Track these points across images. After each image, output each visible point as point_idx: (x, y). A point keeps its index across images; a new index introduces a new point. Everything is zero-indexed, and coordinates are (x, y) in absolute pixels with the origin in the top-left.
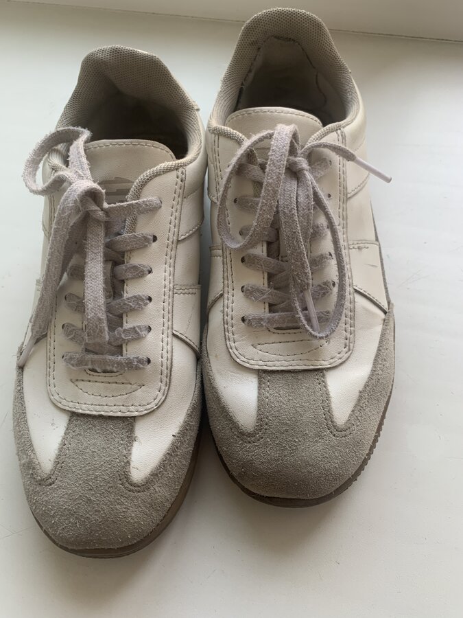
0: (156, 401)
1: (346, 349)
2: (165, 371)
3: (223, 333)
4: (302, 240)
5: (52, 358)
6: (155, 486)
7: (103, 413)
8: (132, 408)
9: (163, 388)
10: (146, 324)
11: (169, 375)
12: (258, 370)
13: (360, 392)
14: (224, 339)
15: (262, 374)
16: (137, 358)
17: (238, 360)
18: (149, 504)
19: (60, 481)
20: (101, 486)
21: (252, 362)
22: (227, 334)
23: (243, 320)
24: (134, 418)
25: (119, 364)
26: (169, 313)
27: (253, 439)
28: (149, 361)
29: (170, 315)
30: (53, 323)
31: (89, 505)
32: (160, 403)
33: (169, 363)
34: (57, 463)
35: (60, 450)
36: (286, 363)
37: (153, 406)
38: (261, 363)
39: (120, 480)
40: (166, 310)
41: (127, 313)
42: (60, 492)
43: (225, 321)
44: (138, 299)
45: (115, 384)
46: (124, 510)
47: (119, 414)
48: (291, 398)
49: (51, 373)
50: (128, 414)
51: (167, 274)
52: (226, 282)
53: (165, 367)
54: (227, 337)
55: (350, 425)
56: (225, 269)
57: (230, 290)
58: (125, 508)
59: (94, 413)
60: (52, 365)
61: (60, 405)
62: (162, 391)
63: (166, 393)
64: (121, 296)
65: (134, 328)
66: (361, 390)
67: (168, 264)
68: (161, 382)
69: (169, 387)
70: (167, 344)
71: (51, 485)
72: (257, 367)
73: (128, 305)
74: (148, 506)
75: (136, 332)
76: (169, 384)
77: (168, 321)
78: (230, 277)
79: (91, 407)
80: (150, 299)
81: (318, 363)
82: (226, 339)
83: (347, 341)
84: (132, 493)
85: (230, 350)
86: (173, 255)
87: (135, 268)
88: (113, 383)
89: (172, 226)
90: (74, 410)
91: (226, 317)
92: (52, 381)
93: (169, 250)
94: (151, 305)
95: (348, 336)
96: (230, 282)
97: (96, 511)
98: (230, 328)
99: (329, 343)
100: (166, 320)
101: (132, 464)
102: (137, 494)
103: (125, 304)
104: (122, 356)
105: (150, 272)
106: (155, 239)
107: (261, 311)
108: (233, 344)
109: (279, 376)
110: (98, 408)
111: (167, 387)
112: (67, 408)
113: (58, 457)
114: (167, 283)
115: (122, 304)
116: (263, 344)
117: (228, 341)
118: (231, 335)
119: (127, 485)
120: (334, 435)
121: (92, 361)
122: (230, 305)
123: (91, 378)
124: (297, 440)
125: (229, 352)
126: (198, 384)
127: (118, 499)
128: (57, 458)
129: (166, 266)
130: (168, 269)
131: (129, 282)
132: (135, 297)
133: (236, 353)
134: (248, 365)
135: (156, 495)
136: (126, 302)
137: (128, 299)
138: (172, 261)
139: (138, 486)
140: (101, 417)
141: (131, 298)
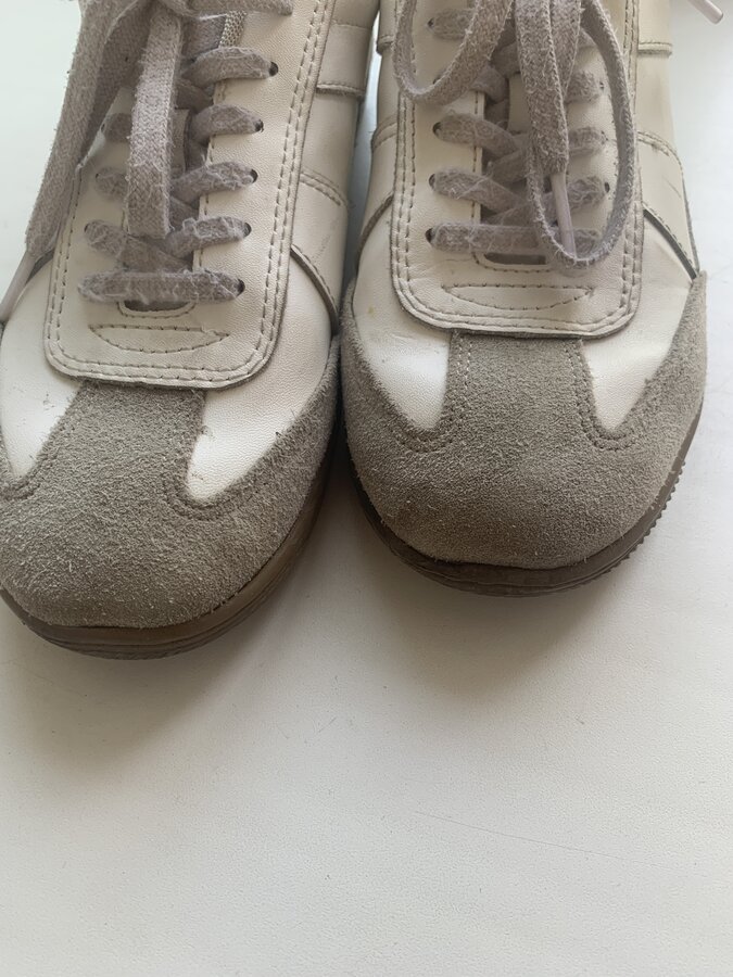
0: (249, 366)
1: (623, 309)
2: (271, 311)
3: (388, 260)
4: (556, 69)
5: (60, 287)
6: (234, 515)
7: (144, 380)
8: (200, 373)
9: (265, 341)
10: (244, 220)
11: (278, 319)
12: (451, 332)
13: (647, 382)
14: (388, 272)
15: (459, 338)
16: (219, 275)
17: (413, 311)
18: (219, 545)
19: (46, 488)
20: (125, 499)
21: (440, 315)
22: (395, 263)
23: (429, 236)
24: (205, 392)
25: (185, 284)
26: (287, 209)
27: (432, 444)
28: (241, 287)
29: (289, 214)
30: (68, 225)
31: (96, 533)
32: (256, 370)
33: (280, 296)
34: (44, 456)
35: (53, 436)
36: (508, 321)
37: (243, 372)
38: (458, 317)
39: (165, 492)
40: (283, 202)
41: (207, 194)
42: (44, 509)
43: (394, 237)
44: (230, 168)
45: (172, 331)
46: (167, 548)
47: (176, 383)
48: (513, 374)
49: (55, 316)
50: (192, 383)
51: (290, 140)
52: (401, 171)
53: (271, 302)
54: (395, 268)
55: (628, 431)
56: (401, 149)
57: (408, 184)
58: (170, 545)
59: (127, 379)
60: (58, 300)
61: (63, 369)
62: (262, 348)
63: (269, 352)
64: (199, 163)
65: (219, 220)
66: (649, 378)
67: (294, 123)
68: (262, 331)
69: (277, 342)
70: (279, 263)
71: (26, 496)
72: (449, 325)
73: (212, 177)
74: (216, 548)
75: (223, 228)
76: (277, 338)
77: (285, 223)
78: (409, 162)
79: (123, 370)
80: (254, 174)
81: (569, 326)
82: (392, 273)
83: (626, 296)
84: (186, 518)
85: (400, 293)
86: (305, 110)
87: (232, 112)
88: (170, 328)
89: (308, 55)
90: (89, 374)
91: (395, 232)
92: (54, 329)
93: (298, 98)
94: (253, 187)
95: (629, 286)
96: (409, 170)
97: (110, 544)
98: (402, 252)
99: (592, 295)
100: (280, 220)
101: (192, 470)
102: (194, 522)
103: (206, 176)
104: (191, 270)
105: (259, 127)
106: (273, 70)
107: (466, 218)
108: (405, 282)
109: (490, 344)
110: (135, 370)
111: (273, 343)
112: (76, 374)
113: (47, 446)
114: (289, 154)
115: (200, 176)
116: (463, 286)
117: (395, 277)
118: (402, 265)
119: (177, 502)
120: (595, 444)
121: (133, 283)
122: (406, 210)
123: (127, 321)
124: (520, 444)
125: (397, 296)
126: (332, 366)
127: (157, 527)
128: (44, 449)
129: (290, 126)
130: (293, 131)
131: (217, 141)
132: (226, 164)
133: (411, 297)
134: (431, 321)
135: (234, 531)
136: (208, 172)
137: (212, 167)
138: (302, 120)
139: (200, 508)
140: (138, 387)
141: (219, 165)
